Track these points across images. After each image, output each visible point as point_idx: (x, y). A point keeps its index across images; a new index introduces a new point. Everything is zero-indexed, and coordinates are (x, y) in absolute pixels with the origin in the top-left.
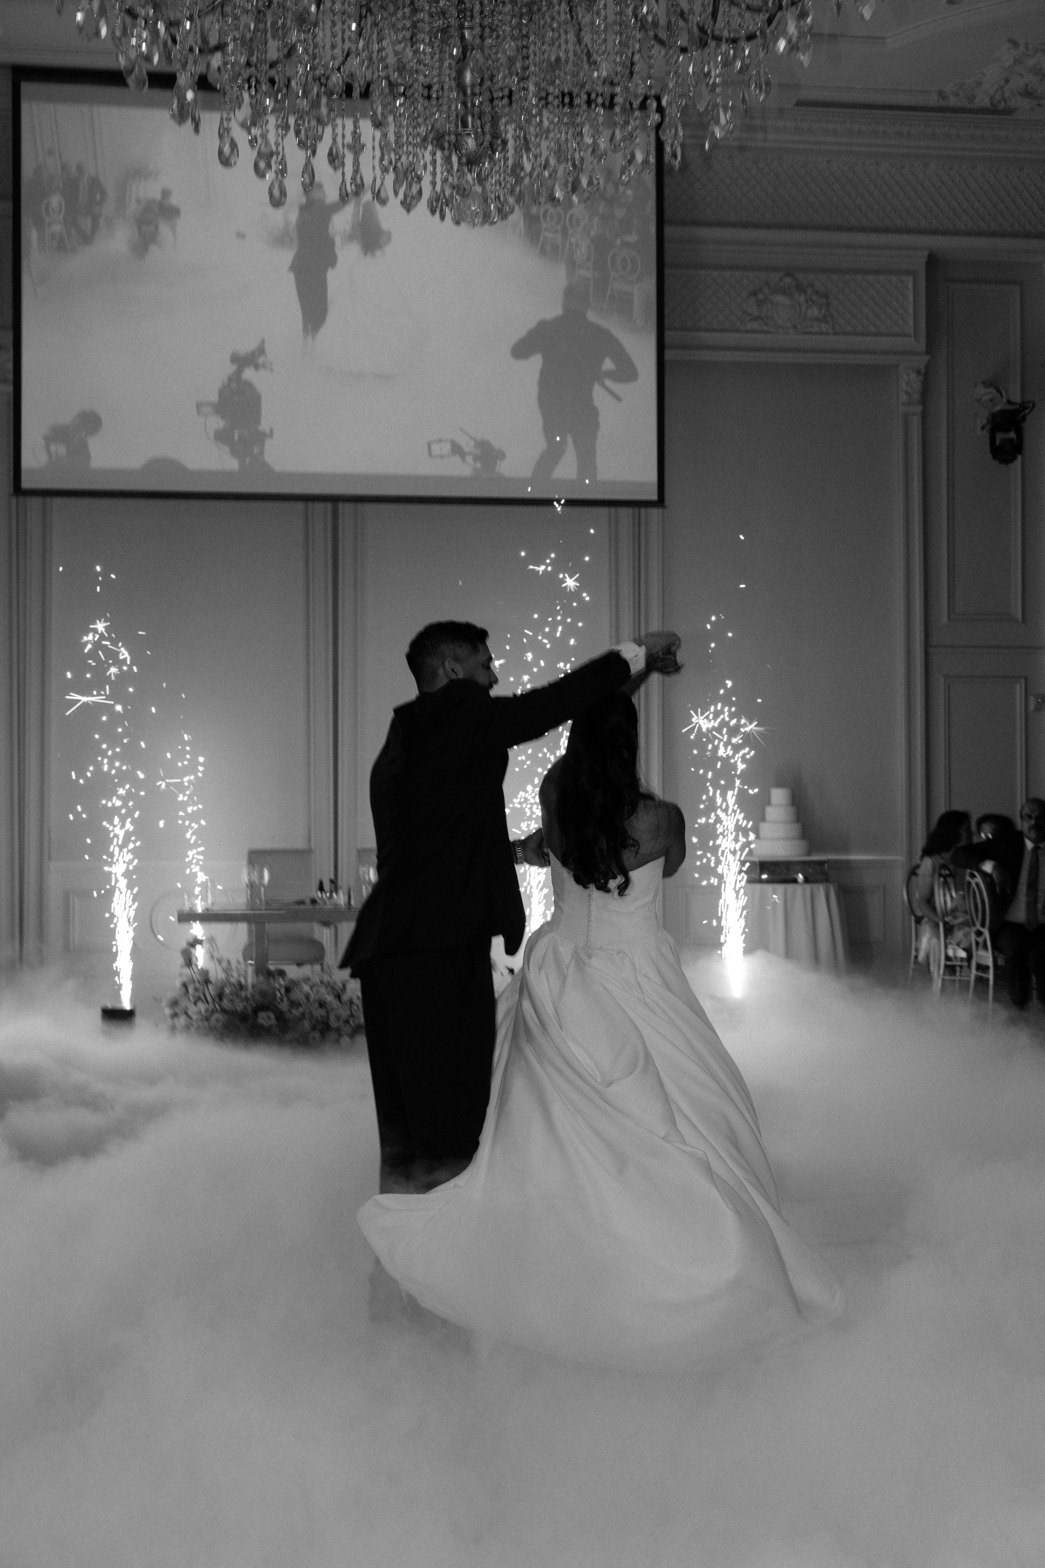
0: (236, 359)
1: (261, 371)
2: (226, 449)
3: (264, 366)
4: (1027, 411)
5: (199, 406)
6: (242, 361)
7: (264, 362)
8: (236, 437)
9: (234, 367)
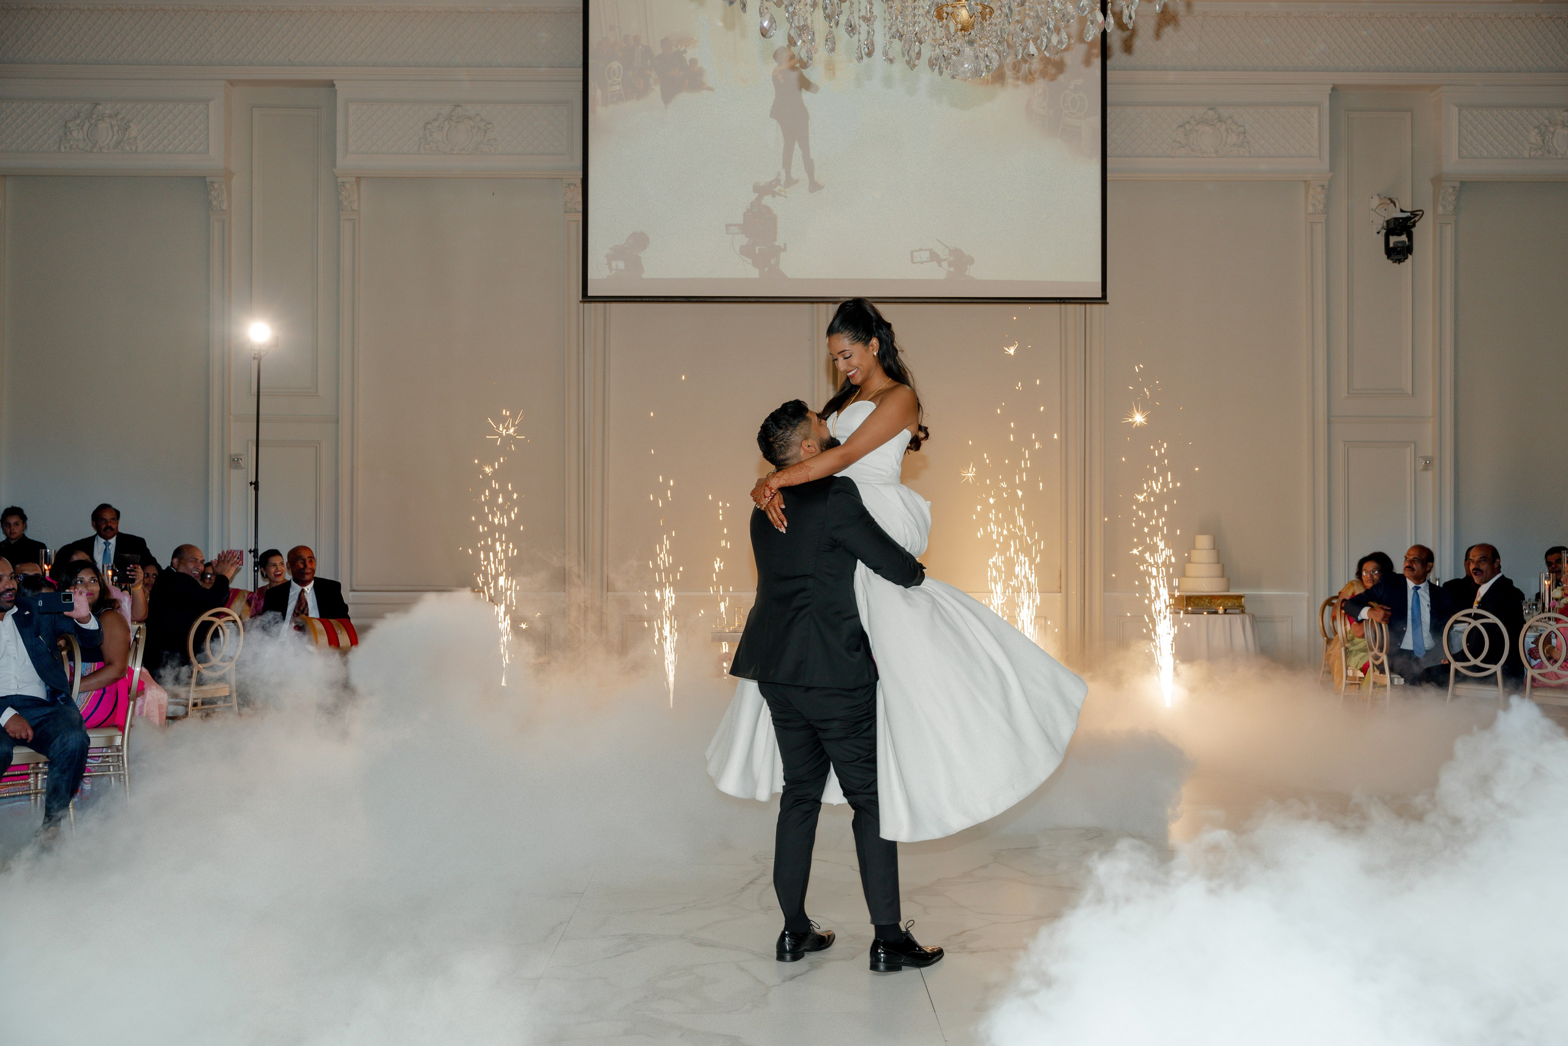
1: (777, 199)
2: (750, 261)
4: (1417, 219)
5: (727, 226)
6: (762, 190)
7: (779, 190)
8: (757, 251)
9: (757, 195)
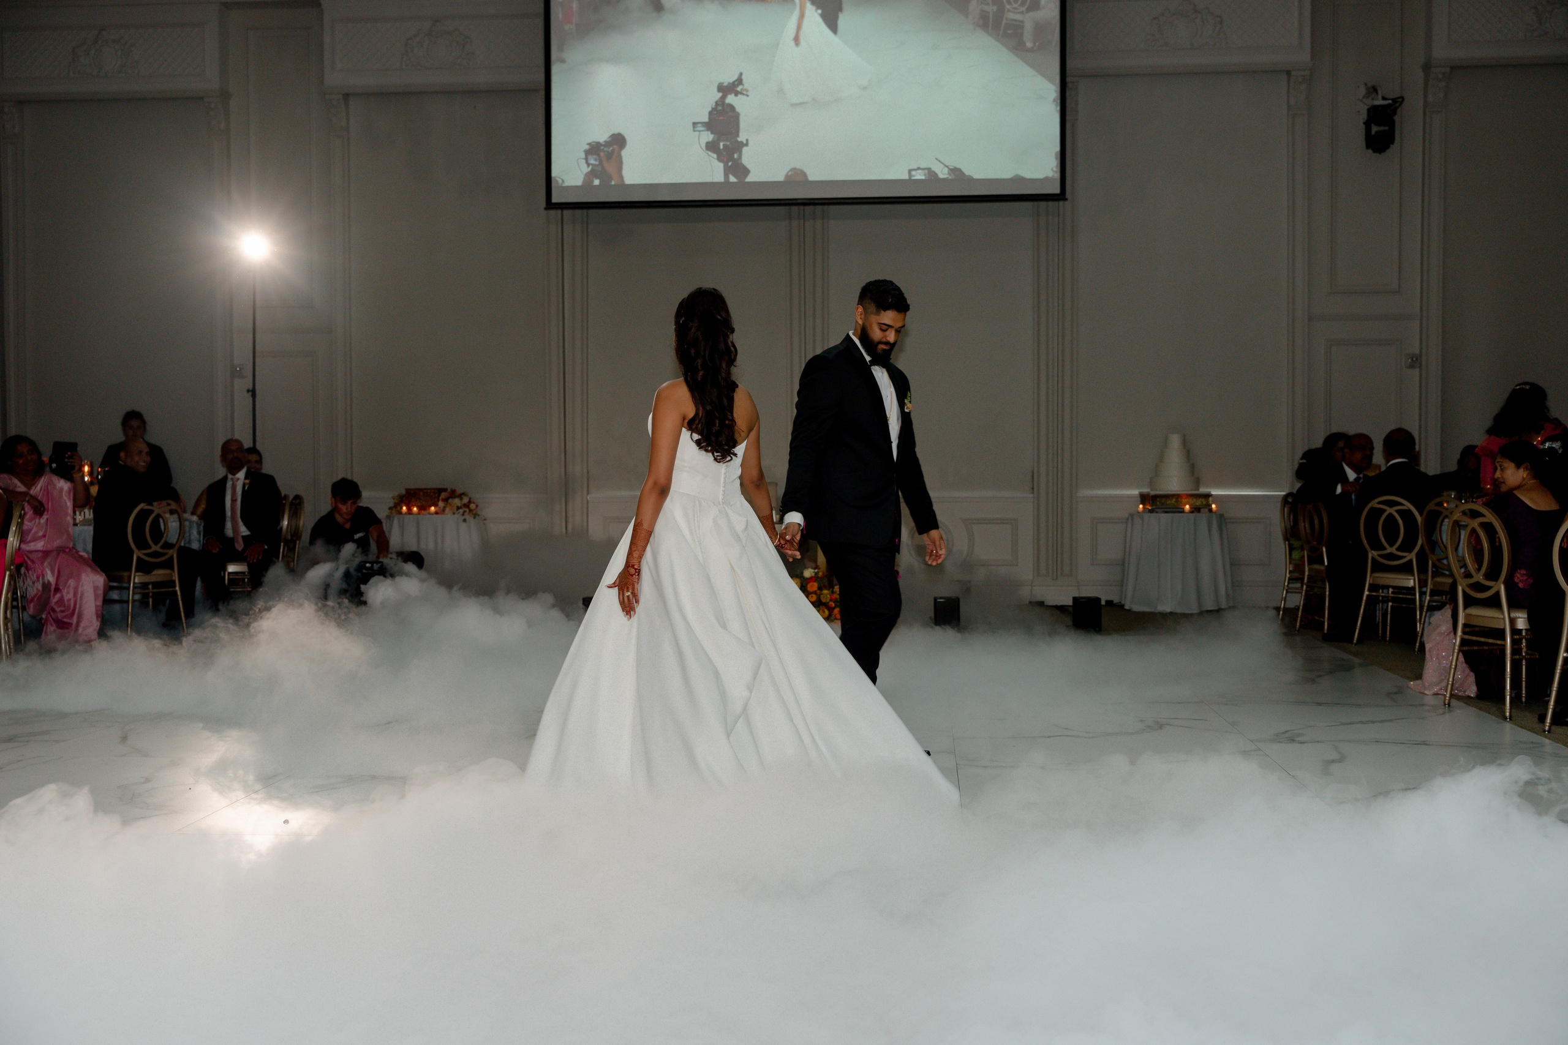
0: (721, 88)
1: (740, 96)
2: (715, 156)
3: (741, 93)
6: (727, 89)
7: (741, 89)
8: (721, 147)
9: (720, 95)
